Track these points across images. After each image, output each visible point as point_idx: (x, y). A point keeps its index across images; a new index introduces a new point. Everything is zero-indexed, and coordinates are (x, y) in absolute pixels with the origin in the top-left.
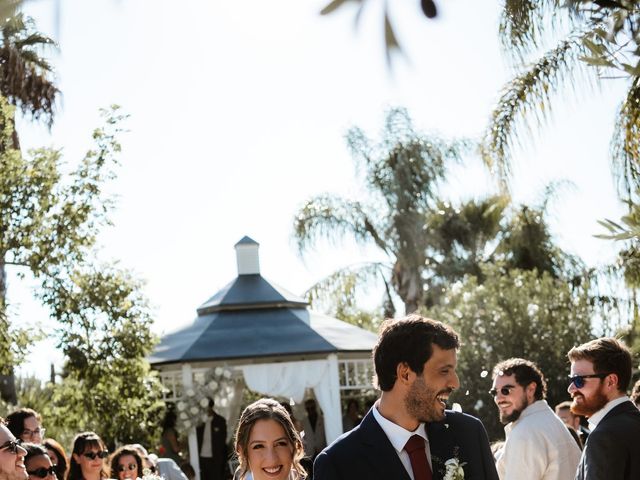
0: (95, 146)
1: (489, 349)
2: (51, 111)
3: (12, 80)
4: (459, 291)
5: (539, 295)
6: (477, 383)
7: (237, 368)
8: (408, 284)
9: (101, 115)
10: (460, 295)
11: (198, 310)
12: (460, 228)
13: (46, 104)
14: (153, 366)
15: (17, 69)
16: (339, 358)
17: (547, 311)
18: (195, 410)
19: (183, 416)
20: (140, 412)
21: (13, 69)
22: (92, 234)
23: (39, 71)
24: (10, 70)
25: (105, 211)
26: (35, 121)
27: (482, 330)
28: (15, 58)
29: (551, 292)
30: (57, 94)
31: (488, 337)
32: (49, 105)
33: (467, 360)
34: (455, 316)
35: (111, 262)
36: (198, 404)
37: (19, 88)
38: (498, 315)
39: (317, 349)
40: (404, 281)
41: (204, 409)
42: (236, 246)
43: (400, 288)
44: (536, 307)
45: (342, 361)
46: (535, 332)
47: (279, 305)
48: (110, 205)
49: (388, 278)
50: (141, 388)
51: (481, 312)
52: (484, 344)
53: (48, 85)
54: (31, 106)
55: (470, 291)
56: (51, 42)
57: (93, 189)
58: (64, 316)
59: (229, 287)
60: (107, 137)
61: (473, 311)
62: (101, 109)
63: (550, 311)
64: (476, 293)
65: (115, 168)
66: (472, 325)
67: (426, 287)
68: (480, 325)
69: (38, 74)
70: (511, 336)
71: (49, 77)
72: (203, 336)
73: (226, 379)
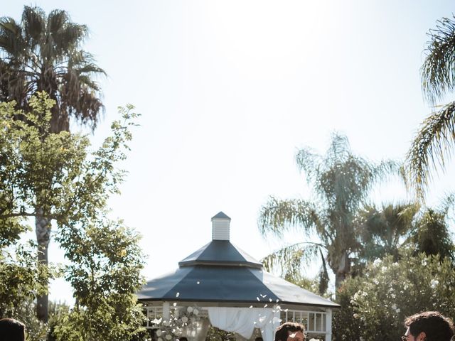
0: (111, 134)
1: (398, 311)
2: (95, 119)
3: (71, 95)
4: (378, 265)
5: (440, 274)
6: (386, 336)
7: (204, 308)
8: (339, 261)
9: (119, 112)
10: (379, 269)
11: (180, 263)
12: (381, 223)
13: (92, 113)
14: (140, 301)
15: (75, 87)
16: (282, 308)
17: (445, 286)
18: (169, 337)
19: (159, 340)
20: (126, 334)
21: (72, 88)
22: (103, 198)
23: (90, 90)
24: (70, 88)
25: (115, 182)
26: (83, 125)
27: (394, 296)
28: (74, 80)
29: (449, 272)
30: (101, 108)
31: (397, 301)
32: (94, 115)
33: (379, 318)
34: (374, 283)
35: (117, 221)
37: (76, 101)
38: (407, 285)
39: (265, 299)
42: (212, 218)
43: (333, 264)
44: (437, 282)
45: (284, 310)
46: (434, 301)
47: (241, 265)
48: (119, 178)
49: (325, 255)
50: (128, 316)
51: (394, 282)
52: (394, 307)
53: (95, 100)
54: (81, 114)
55: (387, 266)
56: (101, 71)
57: (108, 166)
58: (75, 257)
59: (205, 248)
60: (121, 128)
61: (388, 280)
62: (119, 107)
63: (448, 287)
64: (392, 267)
65: (125, 151)
66: (386, 292)
67: (352, 264)
68: (392, 292)
69: (89, 93)
70: (416, 302)
71: (97, 95)
72: (181, 282)
73: (195, 315)
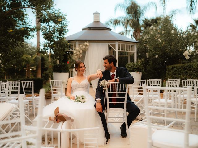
8: (137, 36)
11: (82, 29)
16: (119, 43)
18: (78, 53)
19: (75, 55)
35: (58, 10)
36: (79, 52)
40: (136, 35)
41: (81, 54)
43: (135, 36)
45: (119, 44)
47: (104, 29)
49: (132, 34)
